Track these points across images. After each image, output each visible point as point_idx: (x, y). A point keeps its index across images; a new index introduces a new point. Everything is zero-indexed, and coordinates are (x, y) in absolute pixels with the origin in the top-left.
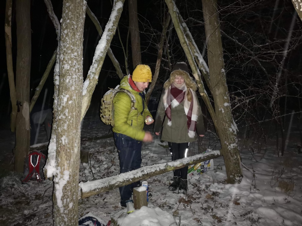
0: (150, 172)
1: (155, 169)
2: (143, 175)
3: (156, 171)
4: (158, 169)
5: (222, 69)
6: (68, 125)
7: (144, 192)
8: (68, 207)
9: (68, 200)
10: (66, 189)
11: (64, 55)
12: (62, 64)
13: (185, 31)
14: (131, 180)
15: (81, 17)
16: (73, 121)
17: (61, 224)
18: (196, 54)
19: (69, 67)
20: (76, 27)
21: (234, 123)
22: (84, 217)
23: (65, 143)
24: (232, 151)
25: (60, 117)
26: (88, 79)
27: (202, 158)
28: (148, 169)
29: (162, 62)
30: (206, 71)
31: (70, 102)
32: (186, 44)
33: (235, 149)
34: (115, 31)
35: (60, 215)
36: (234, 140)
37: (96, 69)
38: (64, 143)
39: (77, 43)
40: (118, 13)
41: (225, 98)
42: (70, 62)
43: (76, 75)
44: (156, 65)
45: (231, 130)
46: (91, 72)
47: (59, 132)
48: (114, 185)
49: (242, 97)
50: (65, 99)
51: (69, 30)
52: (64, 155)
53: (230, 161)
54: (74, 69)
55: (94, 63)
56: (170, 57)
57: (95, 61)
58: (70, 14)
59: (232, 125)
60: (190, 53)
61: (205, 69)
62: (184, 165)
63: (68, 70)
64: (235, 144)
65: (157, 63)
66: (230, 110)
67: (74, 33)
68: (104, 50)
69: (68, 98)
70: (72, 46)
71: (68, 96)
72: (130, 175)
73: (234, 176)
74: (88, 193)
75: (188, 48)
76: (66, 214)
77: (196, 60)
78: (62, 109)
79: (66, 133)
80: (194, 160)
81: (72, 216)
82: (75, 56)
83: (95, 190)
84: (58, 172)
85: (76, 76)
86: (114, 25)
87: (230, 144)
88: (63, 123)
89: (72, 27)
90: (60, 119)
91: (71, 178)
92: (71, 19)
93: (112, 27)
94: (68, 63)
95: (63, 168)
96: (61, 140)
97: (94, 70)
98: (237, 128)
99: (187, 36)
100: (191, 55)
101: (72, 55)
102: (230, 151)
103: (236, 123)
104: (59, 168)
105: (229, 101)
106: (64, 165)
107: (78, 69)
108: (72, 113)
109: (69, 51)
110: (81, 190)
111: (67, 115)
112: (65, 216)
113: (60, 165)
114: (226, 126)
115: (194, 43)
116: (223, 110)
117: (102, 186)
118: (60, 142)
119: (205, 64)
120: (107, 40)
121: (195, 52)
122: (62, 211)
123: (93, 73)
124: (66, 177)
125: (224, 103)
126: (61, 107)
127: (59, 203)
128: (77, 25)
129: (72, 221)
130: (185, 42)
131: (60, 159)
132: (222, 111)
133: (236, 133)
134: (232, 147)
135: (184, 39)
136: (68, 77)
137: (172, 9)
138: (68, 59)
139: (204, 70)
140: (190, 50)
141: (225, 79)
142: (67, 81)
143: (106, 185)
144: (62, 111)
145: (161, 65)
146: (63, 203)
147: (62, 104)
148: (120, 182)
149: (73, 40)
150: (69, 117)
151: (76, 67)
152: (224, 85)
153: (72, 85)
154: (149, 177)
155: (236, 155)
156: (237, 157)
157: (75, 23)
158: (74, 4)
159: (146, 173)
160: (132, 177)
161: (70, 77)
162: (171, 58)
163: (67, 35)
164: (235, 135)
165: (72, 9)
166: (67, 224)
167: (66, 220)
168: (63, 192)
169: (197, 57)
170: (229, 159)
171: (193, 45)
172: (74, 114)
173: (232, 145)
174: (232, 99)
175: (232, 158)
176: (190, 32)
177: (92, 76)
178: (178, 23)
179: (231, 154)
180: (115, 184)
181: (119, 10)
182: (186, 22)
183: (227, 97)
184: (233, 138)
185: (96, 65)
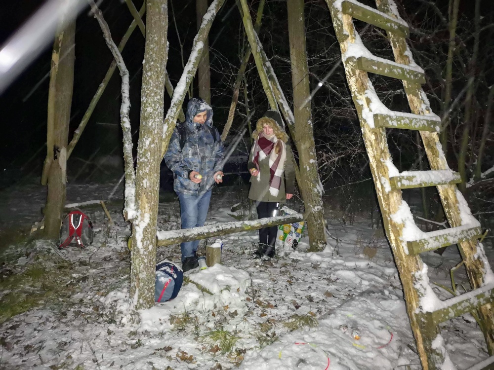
0: (225, 228)
1: (231, 226)
2: (218, 231)
3: (231, 228)
4: (234, 227)
5: (308, 120)
6: (150, 169)
7: (218, 248)
8: (148, 249)
9: (148, 242)
10: (146, 231)
11: (146, 97)
12: (145, 107)
13: (268, 72)
14: (206, 234)
15: (164, 59)
16: (154, 164)
17: (140, 264)
18: (281, 101)
19: (152, 110)
20: (159, 69)
21: (320, 183)
22: (160, 263)
23: (147, 186)
24: (316, 215)
25: (141, 160)
26: (167, 123)
27: (282, 220)
28: (224, 225)
29: (238, 106)
30: (291, 122)
31: (152, 146)
32: (270, 89)
33: (319, 212)
34: (195, 73)
35: (140, 256)
36: (319, 202)
37: (175, 113)
38: (145, 186)
39: (161, 86)
40: (198, 54)
41: (311, 153)
42: (153, 105)
43: (158, 118)
44: (229, 109)
45: (316, 190)
46: (169, 116)
47: (140, 175)
48: (188, 237)
49: (330, 154)
50: (148, 143)
51: (152, 73)
52: (145, 198)
53: (314, 226)
54: (157, 113)
55: (173, 107)
56: (248, 100)
57: (174, 104)
58: (154, 56)
59: (317, 185)
60: (274, 101)
61: (290, 118)
62: (261, 226)
63: (151, 113)
64: (319, 207)
65: (232, 106)
66: (316, 169)
67: (158, 76)
68: (183, 93)
69: (150, 142)
70: (155, 89)
71: (150, 139)
72: (205, 229)
73: (317, 243)
74: (163, 241)
75: (272, 95)
76: (145, 255)
77: (281, 108)
78: (144, 152)
79: (148, 176)
80: (273, 222)
81: (151, 258)
82: (158, 99)
83: (169, 239)
84: (138, 214)
85: (159, 120)
86: (194, 67)
87: (314, 206)
88: (144, 166)
89: (156, 70)
90: (141, 162)
91: (151, 221)
92: (155, 61)
93: (193, 69)
94: (151, 106)
95: (143, 211)
96: (143, 183)
97: (173, 114)
98: (323, 189)
99: (271, 78)
100: (275, 103)
101: (156, 98)
102: (313, 214)
103: (323, 184)
104: (139, 210)
105: (315, 157)
106: (145, 208)
107: (160, 112)
108: (154, 156)
109: (153, 94)
110: (157, 237)
111: (149, 158)
112: (144, 257)
113: (140, 208)
114: (311, 186)
115: (279, 87)
116: (308, 167)
117: (177, 236)
118: (141, 184)
119: (290, 113)
120: (186, 82)
121: (280, 98)
122: (142, 252)
123: (172, 117)
124: (147, 220)
125: (310, 159)
126: (143, 150)
127: (139, 245)
128: (161, 68)
129: (152, 263)
130: (269, 87)
131: (140, 202)
132: (306, 168)
133: (321, 195)
134: (316, 210)
135: (268, 83)
136: (151, 120)
137: (255, 49)
138: (151, 102)
139: (289, 121)
140: (274, 97)
141: (311, 132)
142: (150, 124)
143: (181, 235)
144: (144, 154)
145: (236, 111)
146: (143, 245)
147: (144, 148)
148: (195, 235)
149: (157, 83)
150: (152, 161)
151: (159, 111)
152: (310, 139)
153: (155, 128)
154: (224, 233)
155: (320, 219)
156: (321, 221)
157: (159, 66)
158: (159, 46)
159: (221, 229)
160: (207, 231)
161: (153, 120)
162: (249, 103)
163: (151, 77)
164: (320, 197)
165: (157, 51)
166: (146, 264)
167: (146, 261)
168: (143, 234)
169: (282, 105)
170: (313, 223)
171: (278, 89)
172: (156, 157)
173: (316, 208)
174: (319, 156)
175: (315, 223)
176: (275, 73)
177: (171, 120)
178: (262, 65)
179: (315, 217)
180: (190, 236)
181: (199, 51)
182: (270, 61)
183: (313, 153)
184: (318, 200)
185: (174, 109)
